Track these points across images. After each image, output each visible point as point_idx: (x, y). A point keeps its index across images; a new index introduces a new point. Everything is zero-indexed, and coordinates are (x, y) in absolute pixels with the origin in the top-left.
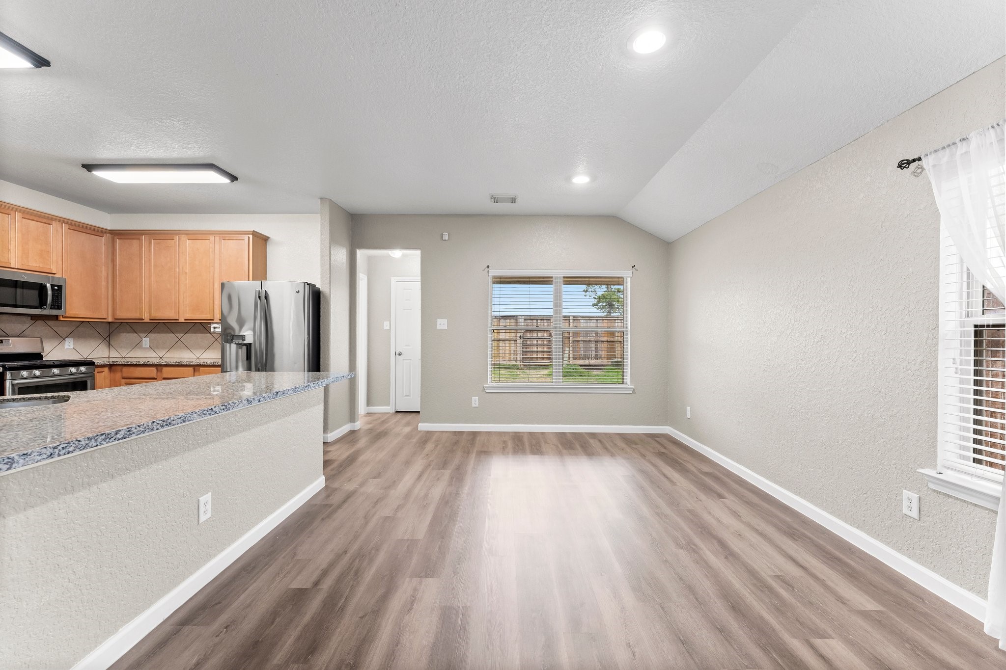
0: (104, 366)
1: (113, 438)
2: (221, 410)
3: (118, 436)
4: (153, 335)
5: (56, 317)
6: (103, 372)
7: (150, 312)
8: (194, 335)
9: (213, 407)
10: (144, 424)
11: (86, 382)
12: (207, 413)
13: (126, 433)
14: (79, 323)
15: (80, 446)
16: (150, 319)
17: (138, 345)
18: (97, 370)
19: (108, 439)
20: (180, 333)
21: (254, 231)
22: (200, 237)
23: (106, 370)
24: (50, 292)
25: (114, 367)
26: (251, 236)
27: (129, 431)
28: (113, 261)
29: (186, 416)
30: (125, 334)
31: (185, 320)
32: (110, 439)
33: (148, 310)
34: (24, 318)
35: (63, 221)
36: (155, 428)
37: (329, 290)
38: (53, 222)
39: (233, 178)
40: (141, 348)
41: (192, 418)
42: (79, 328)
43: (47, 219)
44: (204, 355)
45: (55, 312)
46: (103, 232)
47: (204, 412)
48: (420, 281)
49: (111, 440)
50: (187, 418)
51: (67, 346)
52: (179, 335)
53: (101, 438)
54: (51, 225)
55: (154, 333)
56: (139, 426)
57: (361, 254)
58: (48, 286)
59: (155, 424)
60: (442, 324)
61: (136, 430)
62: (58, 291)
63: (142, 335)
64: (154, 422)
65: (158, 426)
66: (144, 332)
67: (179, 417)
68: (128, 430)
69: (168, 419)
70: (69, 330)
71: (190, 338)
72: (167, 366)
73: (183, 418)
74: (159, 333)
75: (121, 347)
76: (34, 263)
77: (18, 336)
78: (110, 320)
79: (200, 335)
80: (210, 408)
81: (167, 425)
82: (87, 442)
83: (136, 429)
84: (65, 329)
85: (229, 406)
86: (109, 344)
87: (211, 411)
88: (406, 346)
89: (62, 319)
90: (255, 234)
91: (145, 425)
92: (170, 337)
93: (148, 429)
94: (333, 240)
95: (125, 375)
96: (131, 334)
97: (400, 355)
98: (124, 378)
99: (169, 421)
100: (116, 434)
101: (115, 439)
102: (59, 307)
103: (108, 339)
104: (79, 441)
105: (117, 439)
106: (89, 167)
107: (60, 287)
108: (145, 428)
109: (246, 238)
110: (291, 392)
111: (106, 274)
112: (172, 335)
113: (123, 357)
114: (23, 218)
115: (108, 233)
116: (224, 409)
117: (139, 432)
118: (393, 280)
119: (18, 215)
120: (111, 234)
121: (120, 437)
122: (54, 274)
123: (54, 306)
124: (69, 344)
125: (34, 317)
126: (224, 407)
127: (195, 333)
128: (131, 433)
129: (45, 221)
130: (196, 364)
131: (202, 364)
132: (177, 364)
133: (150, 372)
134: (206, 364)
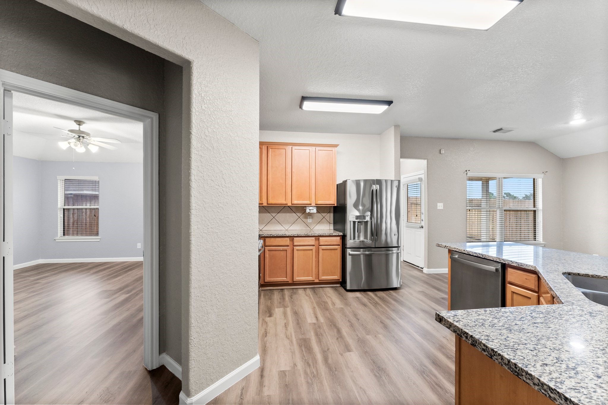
20: (274, 213)
31: (292, 204)
52: (274, 215)
60: (440, 206)
71: (281, 216)
79: (288, 214)
98: (269, 246)
109: (334, 149)
127: (285, 213)
130: (318, 235)
131: (322, 235)
132: (305, 235)
133: (287, 241)
134: (324, 235)
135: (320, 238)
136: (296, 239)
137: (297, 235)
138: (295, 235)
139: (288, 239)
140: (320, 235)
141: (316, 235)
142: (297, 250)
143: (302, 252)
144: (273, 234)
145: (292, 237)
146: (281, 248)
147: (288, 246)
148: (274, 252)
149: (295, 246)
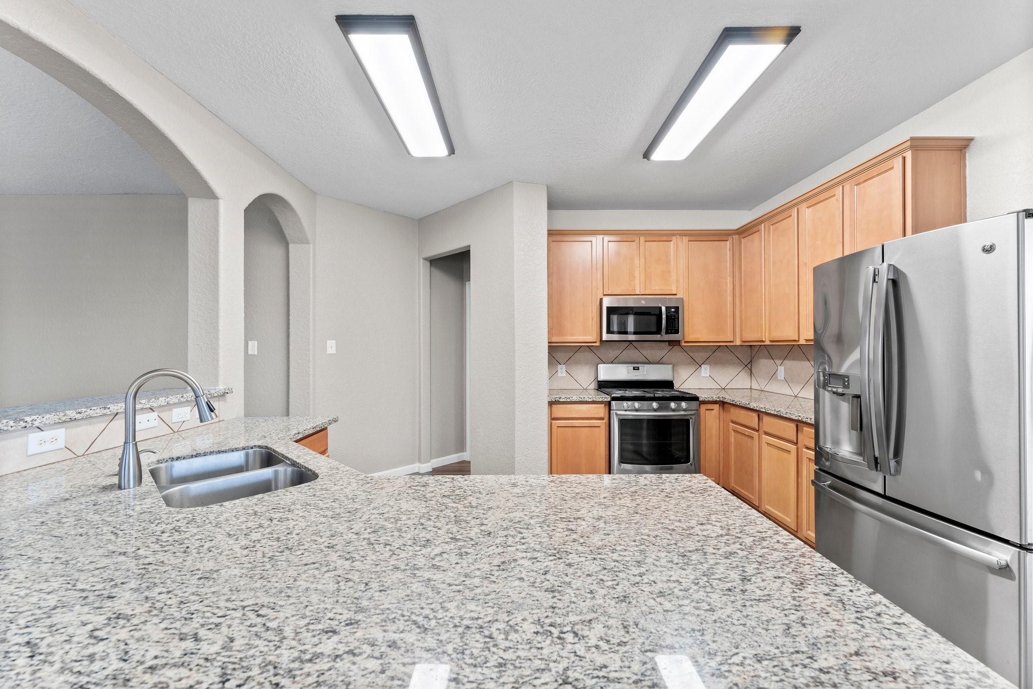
0: (710, 402)
4: (788, 363)
5: (678, 343)
6: (713, 410)
7: (769, 332)
11: (688, 421)
14: (716, 348)
16: (771, 341)
17: (774, 376)
18: (703, 407)
21: (912, 139)
23: (717, 407)
24: (664, 316)
25: (725, 405)
26: (909, 155)
28: (740, 267)
30: (763, 360)
31: (806, 340)
33: (767, 329)
34: (663, 344)
35: (683, 233)
38: (674, 237)
40: (776, 379)
42: (715, 353)
43: (665, 236)
45: (671, 337)
46: (728, 235)
51: (703, 374)
54: (671, 241)
55: (789, 360)
58: (664, 309)
62: (676, 312)
63: (778, 362)
66: (779, 359)
70: (706, 355)
72: (766, 414)
74: (793, 360)
75: (760, 377)
76: (657, 287)
77: (658, 363)
78: (738, 343)
84: (701, 354)
86: (751, 372)
89: (683, 344)
90: (921, 144)
92: (804, 367)
95: (733, 418)
96: (768, 360)
98: (733, 422)
102: (677, 332)
103: (749, 366)
106: (645, 153)
107: (677, 308)
111: (732, 286)
113: (762, 391)
114: (647, 241)
115: (734, 234)
119: (643, 239)
120: (737, 234)
122: (676, 295)
123: (671, 330)
124: (705, 370)
129: (665, 238)
130: (796, 418)
131: (804, 420)
132: (776, 413)
133: (753, 420)
134: (809, 421)
135: (804, 428)
136: (766, 419)
137: (764, 410)
138: (761, 410)
139: (755, 416)
140: (800, 418)
142: (768, 443)
143: (775, 451)
144: (736, 400)
145: (759, 413)
146: (747, 431)
147: (757, 431)
148: (743, 438)
149: (766, 434)
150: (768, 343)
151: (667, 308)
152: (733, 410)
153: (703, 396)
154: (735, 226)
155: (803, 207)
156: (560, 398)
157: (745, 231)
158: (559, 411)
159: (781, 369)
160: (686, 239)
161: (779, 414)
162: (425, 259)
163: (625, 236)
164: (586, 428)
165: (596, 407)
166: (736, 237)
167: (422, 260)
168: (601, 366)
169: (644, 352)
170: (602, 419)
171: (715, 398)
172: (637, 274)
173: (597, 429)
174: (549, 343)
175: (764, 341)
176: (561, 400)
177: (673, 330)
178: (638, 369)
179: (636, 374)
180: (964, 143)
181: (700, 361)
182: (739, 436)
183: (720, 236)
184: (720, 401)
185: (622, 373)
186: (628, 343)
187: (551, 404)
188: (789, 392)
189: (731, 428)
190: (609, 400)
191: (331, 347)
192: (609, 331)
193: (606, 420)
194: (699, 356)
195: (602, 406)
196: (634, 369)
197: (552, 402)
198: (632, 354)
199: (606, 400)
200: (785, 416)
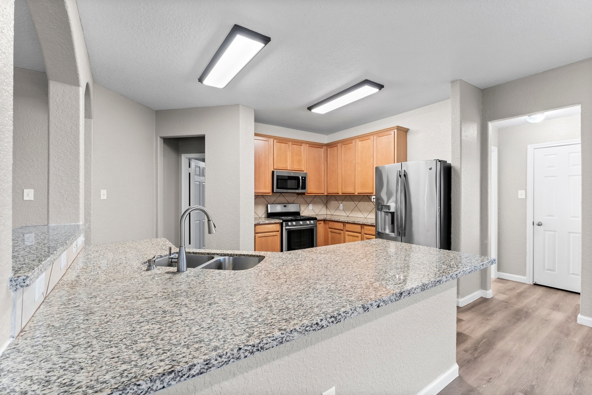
0: (321, 220)
1: (186, 376)
2: (329, 323)
3: (192, 372)
4: (344, 202)
5: (304, 194)
6: (321, 224)
7: (342, 190)
8: (364, 203)
9: (319, 321)
10: (227, 353)
11: (313, 229)
12: (311, 329)
13: (202, 367)
14: (314, 196)
15: (140, 391)
16: (342, 193)
17: (337, 208)
18: (318, 223)
19: (179, 378)
20: (356, 201)
21: (398, 126)
22: (365, 138)
23: (322, 222)
24: (301, 181)
25: (326, 221)
26: (396, 131)
27: (207, 364)
28: (327, 161)
29: (283, 336)
30: (332, 202)
31: (358, 193)
32: (182, 377)
33: (341, 188)
35: (307, 143)
36: (242, 356)
37: (459, 164)
38: (303, 144)
39: (380, 87)
40: (339, 210)
41: (291, 338)
42: (314, 199)
44: (369, 217)
45: (303, 191)
46: (323, 146)
47: (307, 329)
48: (580, 142)
49: (182, 379)
50: (284, 339)
51: (310, 209)
52: (356, 203)
53: (168, 377)
54: (302, 146)
55: (345, 201)
56: (220, 357)
57: (492, 126)
58: (300, 177)
59: (241, 351)
61: (217, 362)
62: (304, 179)
63: (340, 202)
64: (240, 349)
65: (246, 354)
66: (341, 201)
67: (275, 338)
68: (205, 363)
69: (260, 343)
70: (310, 199)
71: (362, 205)
72: (348, 223)
73: (279, 339)
74: (347, 201)
75: (331, 209)
76: (296, 167)
77: (292, 203)
78: (326, 194)
79: (367, 203)
80: (315, 322)
81: (258, 350)
82: (150, 385)
83: (216, 360)
85: (340, 317)
86: (327, 207)
87: (316, 326)
88: (548, 216)
89: (306, 194)
90: (399, 128)
91: (229, 354)
92: (351, 204)
93: (233, 358)
94: (464, 119)
95: (330, 226)
96: (335, 202)
97: (539, 225)
98: (330, 228)
99: (261, 345)
100: (190, 370)
101: (188, 377)
102: (305, 188)
103: (326, 204)
104: (139, 385)
105: (191, 376)
106: (310, 108)
107: (305, 178)
108: (229, 357)
109: (392, 132)
110: (419, 290)
111: (324, 169)
112: (353, 203)
113: (332, 215)
114: (292, 144)
115: (325, 146)
116: (332, 322)
117: (221, 364)
118: (530, 148)
119: (290, 143)
120: (326, 146)
121: (195, 373)
122: (303, 171)
123: (303, 188)
124: (311, 207)
125: (298, 194)
126: (333, 319)
128: (210, 366)
129: (300, 144)
130: (362, 223)
131: (365, 224)
132: (352, 222)
133: (340, 226)
134: (367, 224)
135: (365, 227)
136: (347, 225)
137: (347, 222)
138: (346, 221)
139: (342, 224)
140: (363, 223)
141: (361, 223)
142: (348, 235)
143: (351, 237)
144: (332, 219)
145: (344, 223)
146: (337, 231)
147: (343, 230)
148: (336, 235)
149: (347, 231)
150: (340, 194)
151: (302, 177)
152: (330, 223)
153: (318, 218)
154: (326, 142)
155: (357, 140)
156: (260, 222)
157: (330, 145)
158: (260, 229)
159: (341, 205)
160: (307, 145)
161: (354, 222)
162: (161, 137)
163: (282, 140)
164: (271, 237)
165: (276, 226)
166: (325, 147)
167: (159, 138)
168: (269, 205)
169: (287, 198)
170: (278, 231)
171: (322, 219)
172: (288, 160)
173: (276, 236)
174: (255, 193)
175: (339, 193)
176: (260, 223)
177: (303, 187)
178: (286, 207)
179: (285, 209)
180: (407, 130)
181: (309, 202)
182: (333, 234)
183: (319, 146)
184: (324, 220)
185: (279, 209)
186: (280, 193)
187: (255, 225)
188: (345, 214)
189: (329, 231)
190: (282, 222)
191: (104, 194)
192: (277, 188)
193: (280, 232)
194: (309, 200)
195: (279, 225)
196: (284, 206)
197: (256, 224)
198: (281, 199)
199: (280, 222)
200: (357, 223)
